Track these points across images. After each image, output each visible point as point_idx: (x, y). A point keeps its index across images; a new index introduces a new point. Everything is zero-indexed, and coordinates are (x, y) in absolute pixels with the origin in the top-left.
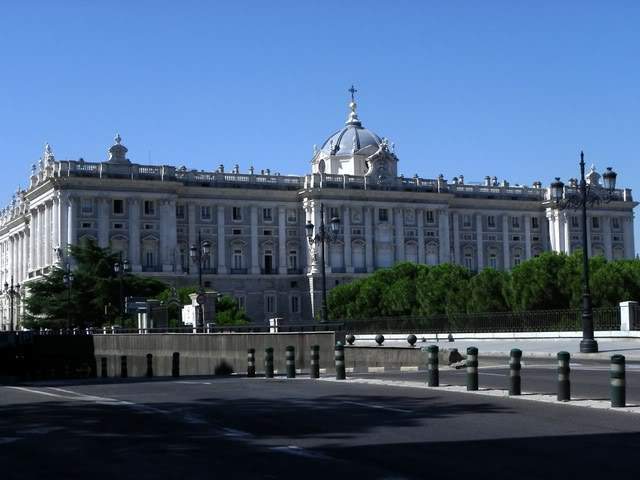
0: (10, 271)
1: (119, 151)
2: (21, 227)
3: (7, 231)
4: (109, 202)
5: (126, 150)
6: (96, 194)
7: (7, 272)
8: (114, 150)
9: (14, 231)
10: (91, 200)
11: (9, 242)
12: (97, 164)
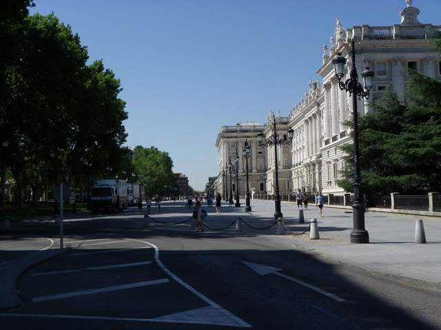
0: (306, 147)
1: (411, 13)
2: (314, 110)
3: (303, 116)
4: (403, 63)
5: (417, 11)
6: (390, 56)
7: (304, 147)
8: (405, 12)
9: (309, 115)
10: (385, 63)
11: (305, 126)
12: (390, 28)
